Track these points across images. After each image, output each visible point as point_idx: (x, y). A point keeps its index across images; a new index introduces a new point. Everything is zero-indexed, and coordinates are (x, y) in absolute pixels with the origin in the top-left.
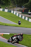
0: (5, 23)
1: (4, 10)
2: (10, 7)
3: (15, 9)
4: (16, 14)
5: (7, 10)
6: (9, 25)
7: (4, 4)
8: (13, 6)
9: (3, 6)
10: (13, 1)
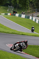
0: (22, 32)
1: (20, 16)
2: (28, 11)
3: (35, 14)
4: (35, 20)
5: (25, 15)
6: (26, 34)
7: (21, 8)
8: (32, 11)
9: (19, 11)
10: (32, 5)
